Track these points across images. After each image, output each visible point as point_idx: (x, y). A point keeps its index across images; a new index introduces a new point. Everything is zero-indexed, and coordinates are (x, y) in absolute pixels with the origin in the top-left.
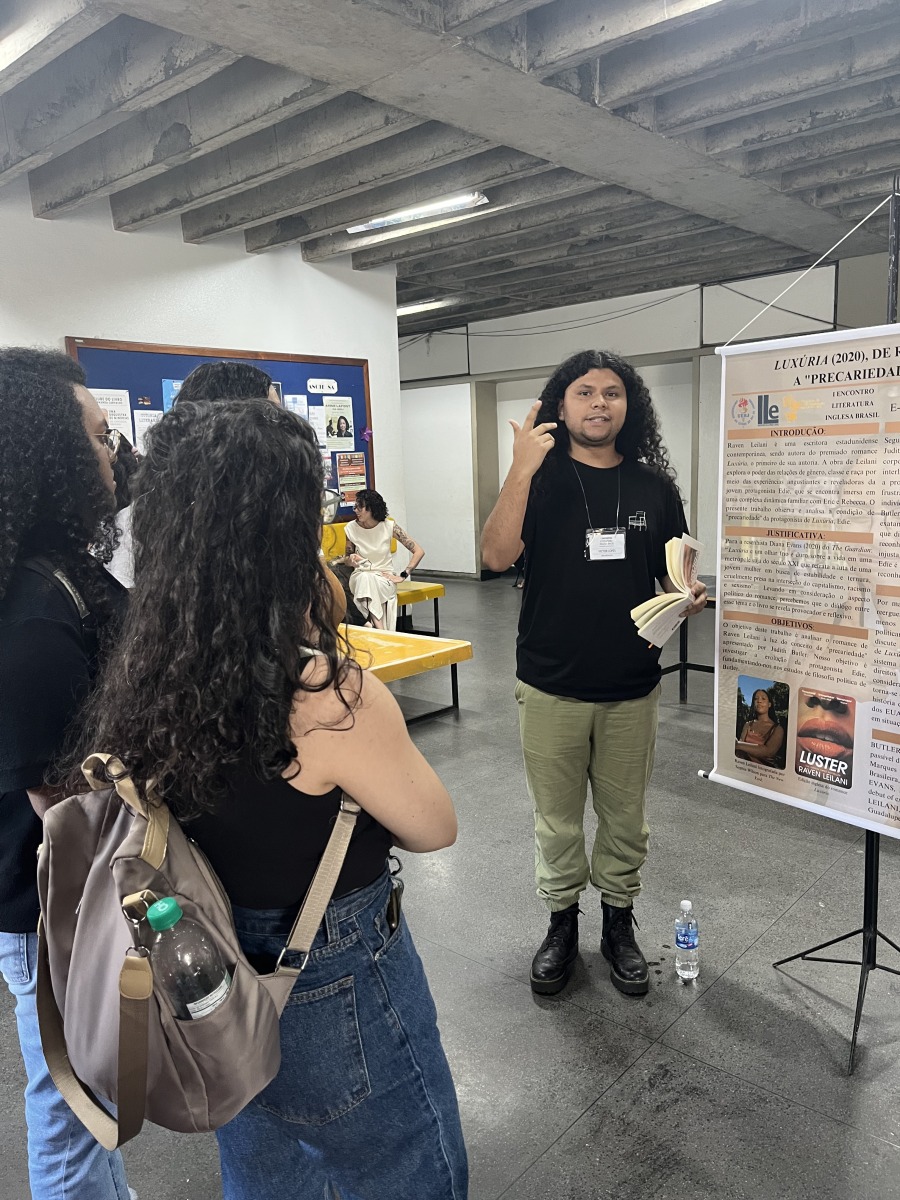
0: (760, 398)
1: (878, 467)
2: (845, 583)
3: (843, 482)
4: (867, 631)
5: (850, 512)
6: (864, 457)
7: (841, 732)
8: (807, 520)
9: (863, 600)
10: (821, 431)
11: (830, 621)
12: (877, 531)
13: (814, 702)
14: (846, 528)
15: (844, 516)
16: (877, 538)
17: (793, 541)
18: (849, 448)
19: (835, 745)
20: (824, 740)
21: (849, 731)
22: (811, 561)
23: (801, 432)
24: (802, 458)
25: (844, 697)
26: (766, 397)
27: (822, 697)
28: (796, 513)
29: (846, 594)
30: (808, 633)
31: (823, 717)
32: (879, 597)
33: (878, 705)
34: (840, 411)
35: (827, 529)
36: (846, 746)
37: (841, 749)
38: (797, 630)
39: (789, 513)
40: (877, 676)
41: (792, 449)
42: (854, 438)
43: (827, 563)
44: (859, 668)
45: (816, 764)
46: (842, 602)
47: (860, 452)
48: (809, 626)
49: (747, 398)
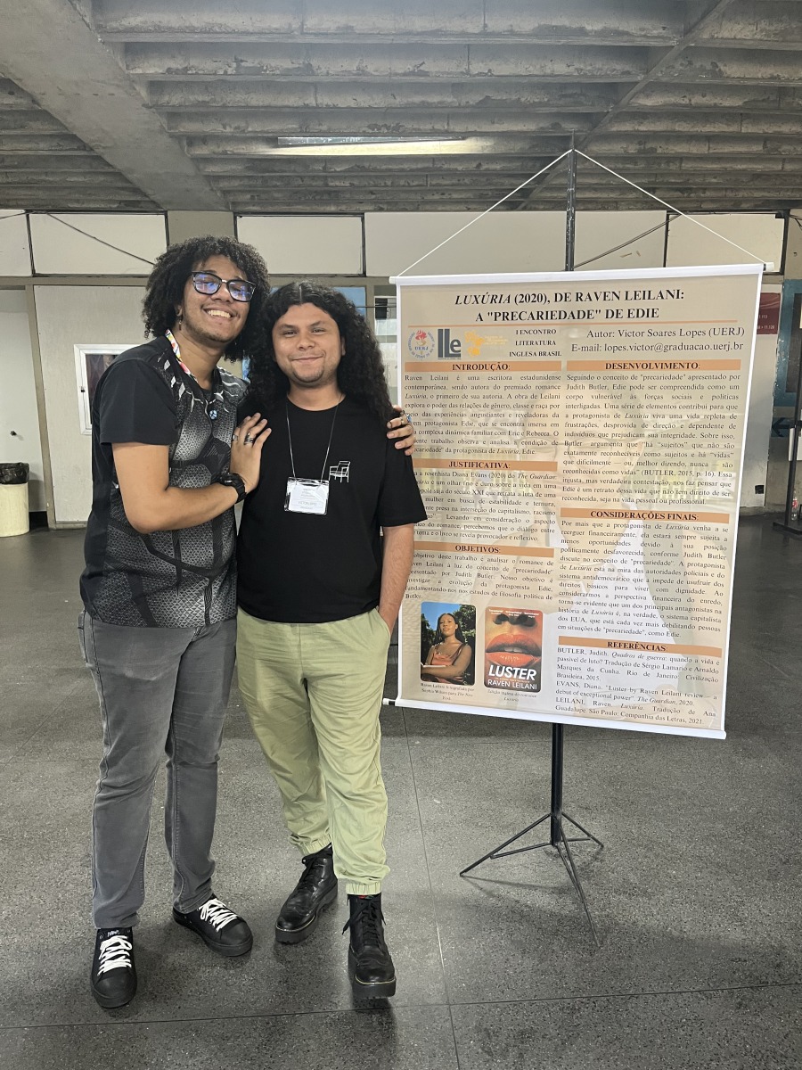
0: (440, 331)
1: (562, 402)
2: (531, 508)
3: (527, 415)
4: (553, 549)
5: (534, 443)
6: (547, 392)
7: (529, 643)
8: (492, 451)
9: (549, 522)
10: (505, 367)
11: (517, 543)
12: (561, 459)
13: (501, 619)
14: (531, 458)
15: (529, 447)
16: (561, 466)
17: (478, 471)
18: (533, 383)
19: (524, 655)
20: (513, 652)
21: (536, 640)
22: (495, 489)
23: (485, 367)
24: (487, 392)
25: (531, 611)
26: (447, 331)
27: (509, 613)
28: (481, 444)
29: (532, 518)
30: (495, 556)
31: (511, 631)
32: (564, 519)
33: (564, 615)
34: (524, 348)
35: (513, 459)
36: (534, 655)
37: (531, 657)
38: (482, 555)
39: (472, 445)
40: (562, 589)
41: (476, 383)
42: (538, 374)
43: (512, 490)
44: (546, 584)
45: (505, 676)
46: (528, 526)
47: (545, 387)
48: (495, 550)
49: (425, 330)
